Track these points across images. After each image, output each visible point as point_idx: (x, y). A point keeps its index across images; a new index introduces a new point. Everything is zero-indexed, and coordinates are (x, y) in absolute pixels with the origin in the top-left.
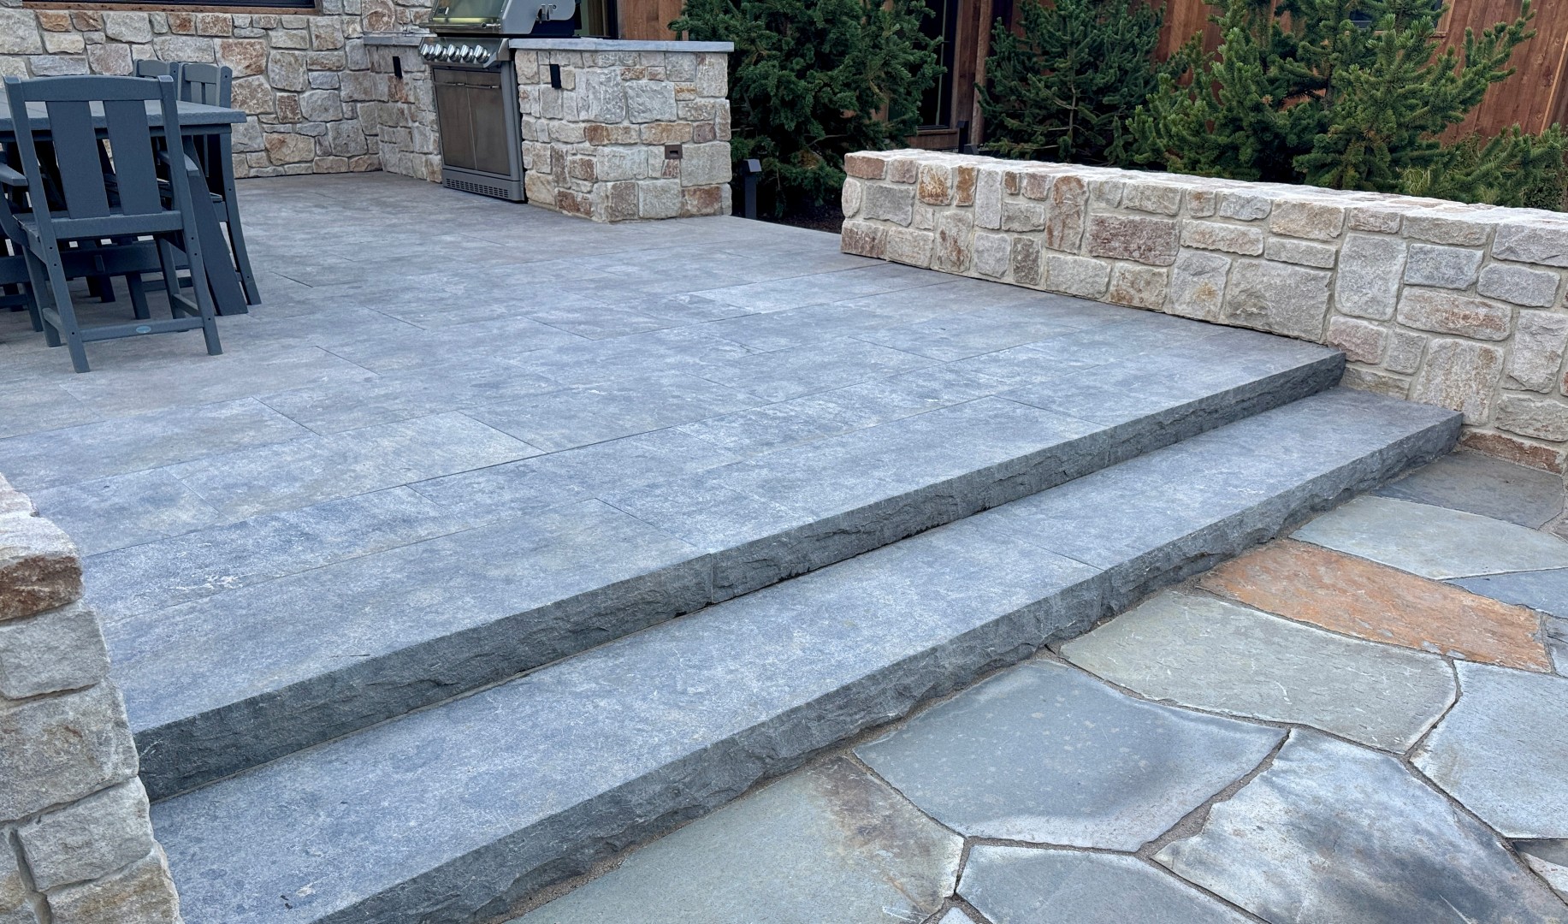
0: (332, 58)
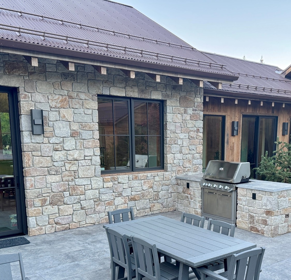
0: (168, 182)
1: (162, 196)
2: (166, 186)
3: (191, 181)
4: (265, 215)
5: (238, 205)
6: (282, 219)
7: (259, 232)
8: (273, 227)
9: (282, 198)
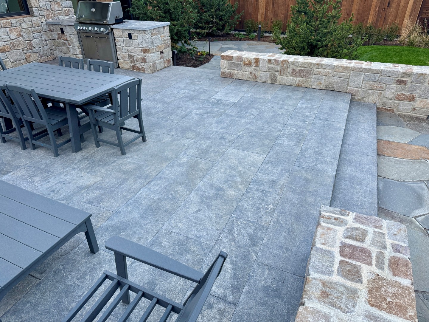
0: (39, 29)
1: (36, 45)
2: (38, 33)
3: (64, 26)
4: (142, 54)
5: (117, 46)
6: (158, 56)
7: (140, 70)
8: (151, 64)
9: (155, 36)
